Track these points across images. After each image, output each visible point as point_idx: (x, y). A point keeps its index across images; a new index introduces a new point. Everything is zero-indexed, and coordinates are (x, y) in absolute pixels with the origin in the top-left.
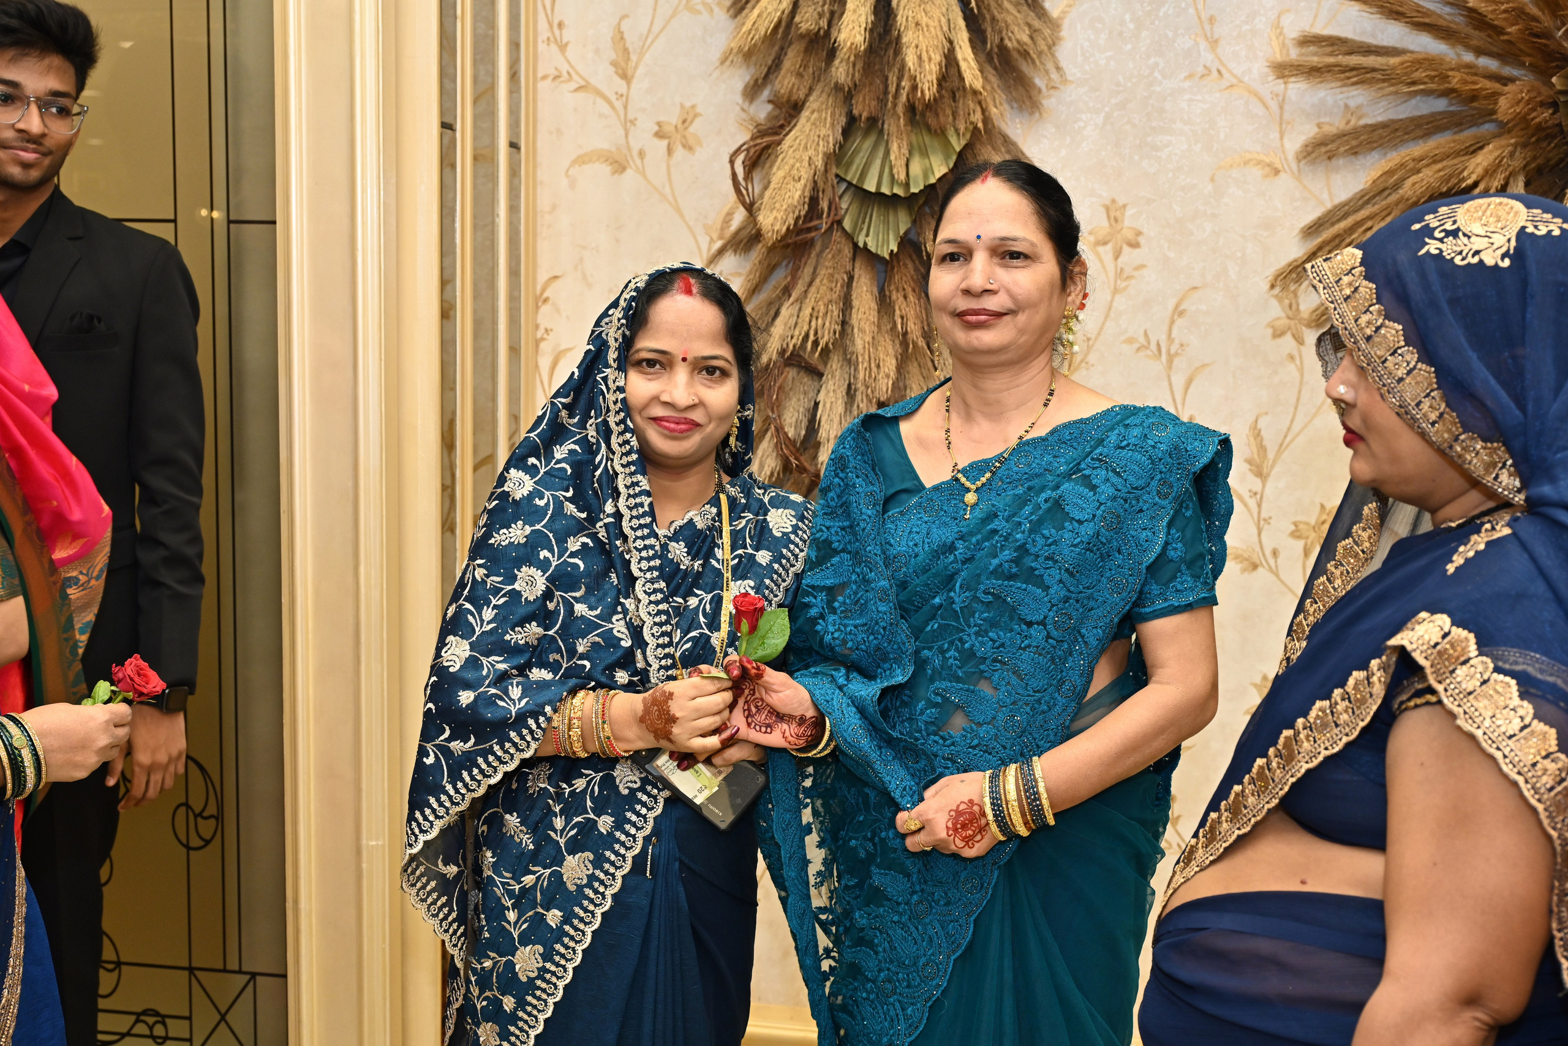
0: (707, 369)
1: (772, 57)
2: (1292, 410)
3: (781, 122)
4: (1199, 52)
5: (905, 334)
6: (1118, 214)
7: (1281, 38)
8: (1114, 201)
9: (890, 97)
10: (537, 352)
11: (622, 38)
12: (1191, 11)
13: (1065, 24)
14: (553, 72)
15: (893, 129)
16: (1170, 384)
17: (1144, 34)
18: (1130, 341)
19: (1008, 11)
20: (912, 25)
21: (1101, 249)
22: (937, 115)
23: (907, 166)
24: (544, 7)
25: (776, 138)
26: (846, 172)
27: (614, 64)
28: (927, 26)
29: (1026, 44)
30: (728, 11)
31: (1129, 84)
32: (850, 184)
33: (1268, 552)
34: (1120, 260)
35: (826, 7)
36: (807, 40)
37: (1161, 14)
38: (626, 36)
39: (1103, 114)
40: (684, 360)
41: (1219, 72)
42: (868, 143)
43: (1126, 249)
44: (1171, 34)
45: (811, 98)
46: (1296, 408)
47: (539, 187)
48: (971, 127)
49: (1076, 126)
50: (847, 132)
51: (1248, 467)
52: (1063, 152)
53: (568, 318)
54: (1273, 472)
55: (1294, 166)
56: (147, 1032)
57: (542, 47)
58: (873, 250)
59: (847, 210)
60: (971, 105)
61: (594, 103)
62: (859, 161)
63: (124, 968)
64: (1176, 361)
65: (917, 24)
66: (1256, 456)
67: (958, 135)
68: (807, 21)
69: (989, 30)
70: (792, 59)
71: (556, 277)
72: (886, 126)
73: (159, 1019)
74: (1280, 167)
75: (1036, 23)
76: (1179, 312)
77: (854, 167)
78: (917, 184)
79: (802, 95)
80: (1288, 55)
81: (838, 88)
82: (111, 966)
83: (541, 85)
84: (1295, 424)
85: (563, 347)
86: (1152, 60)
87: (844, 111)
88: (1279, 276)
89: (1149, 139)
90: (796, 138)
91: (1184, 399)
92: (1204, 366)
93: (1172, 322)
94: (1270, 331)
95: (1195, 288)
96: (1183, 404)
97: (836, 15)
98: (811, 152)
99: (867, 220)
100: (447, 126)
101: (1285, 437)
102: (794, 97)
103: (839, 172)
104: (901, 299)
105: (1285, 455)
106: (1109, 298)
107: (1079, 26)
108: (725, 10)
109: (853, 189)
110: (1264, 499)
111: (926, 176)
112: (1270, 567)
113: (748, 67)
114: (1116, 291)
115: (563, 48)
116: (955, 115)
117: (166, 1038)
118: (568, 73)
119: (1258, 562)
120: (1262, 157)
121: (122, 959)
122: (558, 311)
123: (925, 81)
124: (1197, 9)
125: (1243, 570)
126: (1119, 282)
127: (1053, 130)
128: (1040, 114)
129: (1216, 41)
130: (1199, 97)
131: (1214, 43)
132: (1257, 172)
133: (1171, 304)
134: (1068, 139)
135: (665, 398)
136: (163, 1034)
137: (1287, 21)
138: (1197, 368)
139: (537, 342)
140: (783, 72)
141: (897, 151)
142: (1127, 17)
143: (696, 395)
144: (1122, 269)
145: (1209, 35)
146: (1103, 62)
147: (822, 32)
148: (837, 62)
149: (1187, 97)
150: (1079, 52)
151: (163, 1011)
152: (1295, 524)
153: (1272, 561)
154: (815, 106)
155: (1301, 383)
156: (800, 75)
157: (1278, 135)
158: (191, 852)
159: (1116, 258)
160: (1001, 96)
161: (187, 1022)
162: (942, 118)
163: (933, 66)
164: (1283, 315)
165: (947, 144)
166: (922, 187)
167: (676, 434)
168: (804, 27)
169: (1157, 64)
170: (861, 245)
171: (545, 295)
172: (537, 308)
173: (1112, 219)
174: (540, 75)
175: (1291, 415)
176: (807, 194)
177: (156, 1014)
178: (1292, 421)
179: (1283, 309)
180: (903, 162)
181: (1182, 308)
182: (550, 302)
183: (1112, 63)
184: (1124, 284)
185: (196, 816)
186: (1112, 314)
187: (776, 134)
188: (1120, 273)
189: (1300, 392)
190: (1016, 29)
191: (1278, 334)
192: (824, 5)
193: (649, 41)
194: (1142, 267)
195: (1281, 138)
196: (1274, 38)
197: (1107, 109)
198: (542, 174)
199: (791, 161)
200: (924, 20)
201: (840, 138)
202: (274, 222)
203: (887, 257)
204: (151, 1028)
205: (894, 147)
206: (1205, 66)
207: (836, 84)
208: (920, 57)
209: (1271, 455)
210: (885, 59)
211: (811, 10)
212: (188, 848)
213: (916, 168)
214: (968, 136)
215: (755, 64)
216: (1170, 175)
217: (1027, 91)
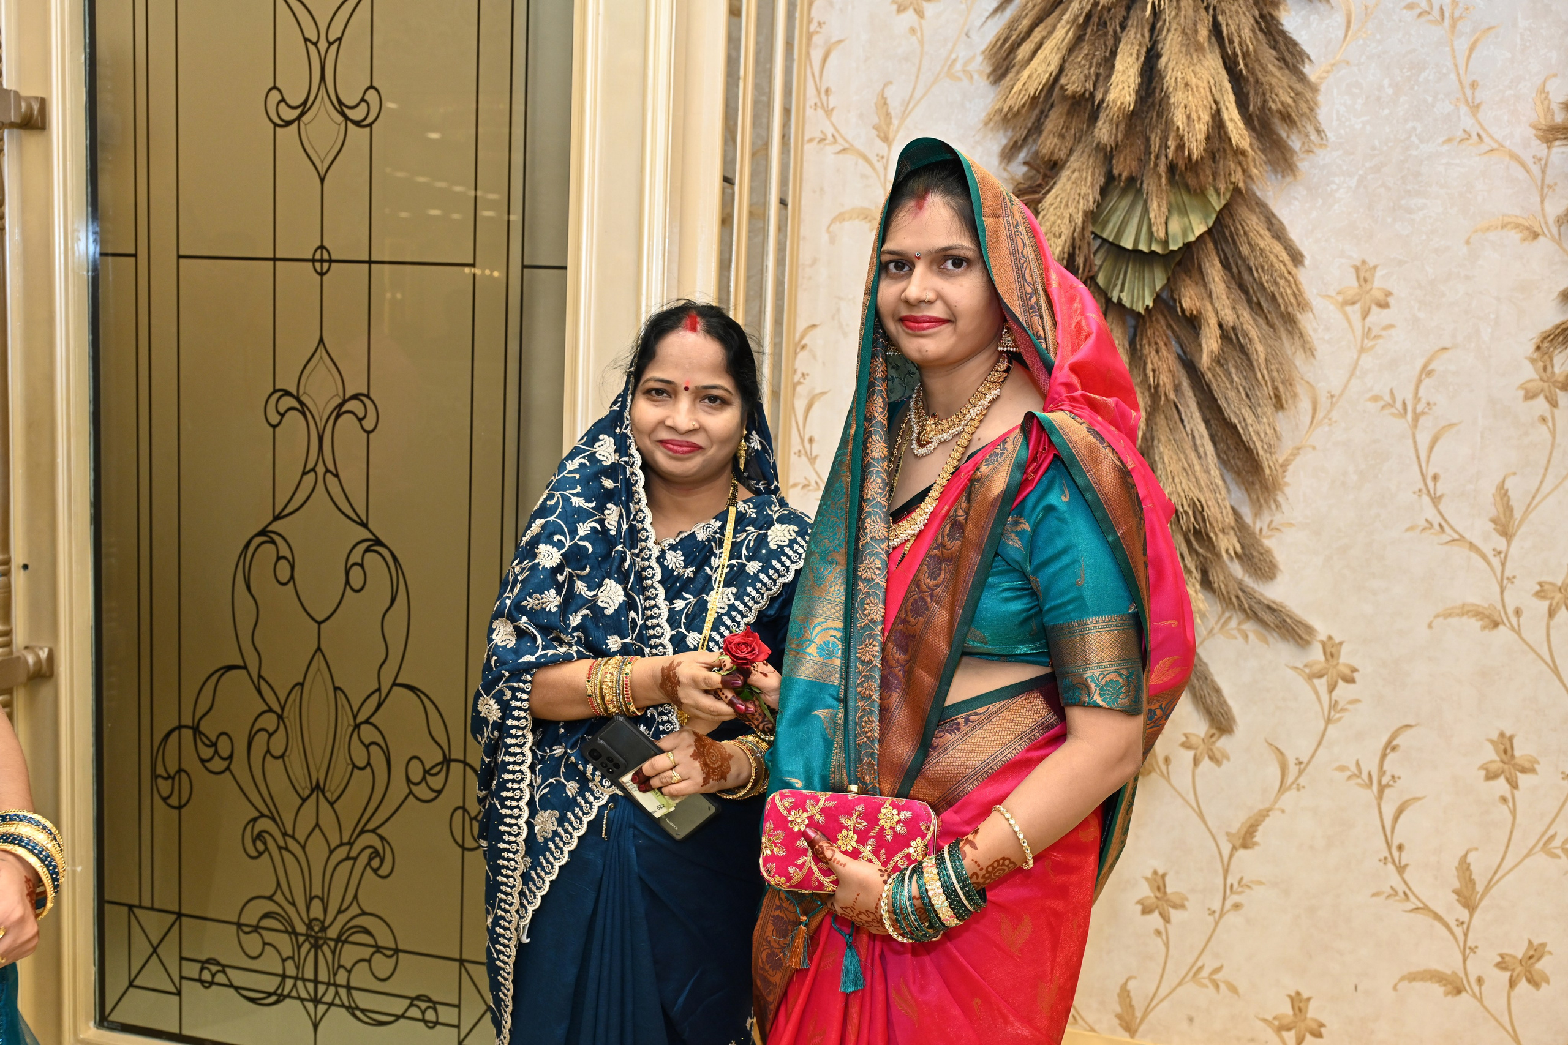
0: (710, 398)
1: (1032, 120)
2: (1542, 471)
3: (1039, 182)
4: (1459, 117)
5: (1157, 387)
6: (1368, 275)
7: (1546, 103)
8: (1364, 262)
9: (1153, 157)
10: (794, 394)
11: (885, 104)
12: (1453, 76)
13: (1323, 88)
14: (819, 135)
15: (1153, 188)
16: (1415, 442)
17: (1403, 99)
18: (1375, 399)
19: (1273, 75)
20: (1181, 85)
21: (1349, 309)
22: (1198, 175)
23: (1166, 224)
24: (813, 75)
25: (1036, 196)
26: (1103, 229)
27: (876, 128)
28: (1197, 87)
29: (1289, 106)
30: (988, 77)
31: (1385, 148)
32: (1105, 240)
33: (1510, 611)
34: (1368, 319)
35: (1093, 70)
36: (1070, 102)
37: (1421, 79)
38: (889, 101)
39: (1356, 177)
40: (686, 389)
41: (1479, 136)
42: (1125, 203)
43: (1375, 309)
44: (1430, 99)
45: (1072, 159)
46: (1546, 469)
47: (801, 242)
48: (1231, 187)
49: (1329, 189)
50: (1104, 191)
51: (1493, 526)
52: (1314, 214)
53: (824, 364)
54: (1519, 533)
55: (1555, 230)
56: (420, 1016)
57: (809, 112)
58: (1128, 305)
59: (1101, 266)
60: (1232, 166)
61: (856, 164)
62: (1115, 220)
63: (401, 955)
64: (1422, 420)
65: (1186, 85)
66: (1502, 516)
67: (1218, 194)
68: (1074, 83)
69: (1252, 93)
70: (1054, 121)
71: (814, 326)
72: (1145, 186)
73: (431, 1005)
74: (1539, 230)
75: (1299, 87)
76: (1426, 371)
77: (1110, 226)
78: (1175, 242)
79: (1063, 154)
80: (1553, 119)
81: (1100, 148)
82: (389, 953)
83: (807, 147)
84: (1544, 485)
85: (818, 391)
86: (1410, 125)
87: (1103, 170)
88: (1545, 338)
89: (1403, 202)
90: (1057, 196)
91: (1429, 457)
92: (1452, 425)
93: (1420, 381)
94: (1522, 393)
95: (1445, 349)
96: (1428, 462)
97: (1101, 78)
98: (1072, 210)
99: (1121, 277)
100: (728, 180)
101: (1534, 498)
102: (1055, 157)
103: (1094, 230)
104: (1153, 353)
105: (1532, 516)
106: (1355, 357)
107: (1335, 91)
108: (985, 77)
109: (1107, 246)
110: (1509, 558)
111: (1185, 234)
112: (1512, 626)
113: (1006, 130)
114: (1362, 350)
115: (829, 112)
116: (1215, 175)
117: (436, 1023)
118: (833, 136)
119: (1499, 620)
120: (1521, 221)
121: (400, 947)
122: (814, 357)
123: (1193, 140)
124: (1458, 75)
125: (1484, 628)
126: (1366, 341)
127: (1305, 192)
128: (1295, 176)
129: (1478, 106)
130: (1457, 161)
131: (1475, 108)
132: (1515, 236)
133: (1419, 363)
134: (1320, 201)
135: (669, 423)
136: (434, 1019)
137: (1552, 86)
138: (1444, 427)
139: (795, 385)
140: (1045, 134)
141: (1157, 209)
142: (1386, 82)
143: (697, 421)
144: (1369, 329)
145: (1470, 100)
146: (1358, 126)
147: (1087, 94)
148: (1100, 123)
149: (1444, 161)
150: (1335, 117)
151: (435, 999)
152: (1541, 584)
153: (1514, 620)
154: (1076, 165)
155: (1553, 445)
156: (1062, 137)
157: (1538, 199)
158: (466, 853)
159: (1364, 317)
160: (1260, 157)
161: (456, 1010)
162: (1202, 178)
163: (1202, 126)
164: (1537, 377)
165: (1206, 202)
166: (1181, 245)
167: (679, 455)
168: (1070, 89)
169: (1414, 128)
170: (1115, 300)
171: (803, 342)
172: (796, 354)
173: (1362, 279)
174: (806, 138)
175: (1539, 479)
176: (1066, 250)
177: (429, 1000)
178: (1542, 482)
179: (1536, 371)
180: (1163, 220)
181: (1430, 367)
182: (808, 348)
183: (1368, 128)
184: (1371, 343)
185: (471, 819)
186: (1358, 373)
187: (1035, 192)
188: (1367, 333)
189: (1551, 453)
190: (1281, 92)
191: (1530, 396)
192: (1090, 67)
193: (911, 106)
194: (1391, 326)
195: (1542, 202)
196: (1538, 103)
197: (1361, 172)
198: (805, 230)
199: (1053, 218)
200: (1193, 81)
201: (1098, 197)
202: (565, 268)
203: (1142, 311)
204: (423, 1013)
205: (1154, 205)
206: (1465, 131)
207: (1098, 144)
208: (1189, 117)
209: (1518, 515)
210: (1147, 121)
211: (1077, 72)
212: (463, 848)
213: (1175, 226)
214: (1228, 196)
215: (1014, 128)
216: (1424, 237)
217: (1283, 153)
